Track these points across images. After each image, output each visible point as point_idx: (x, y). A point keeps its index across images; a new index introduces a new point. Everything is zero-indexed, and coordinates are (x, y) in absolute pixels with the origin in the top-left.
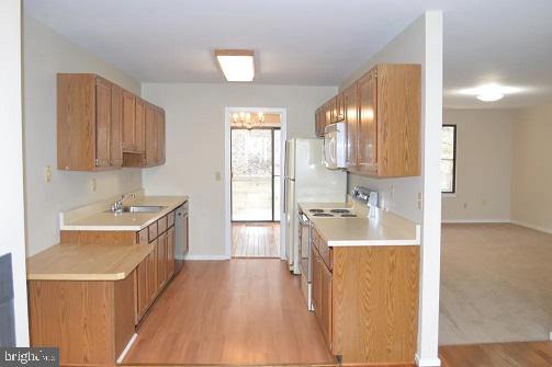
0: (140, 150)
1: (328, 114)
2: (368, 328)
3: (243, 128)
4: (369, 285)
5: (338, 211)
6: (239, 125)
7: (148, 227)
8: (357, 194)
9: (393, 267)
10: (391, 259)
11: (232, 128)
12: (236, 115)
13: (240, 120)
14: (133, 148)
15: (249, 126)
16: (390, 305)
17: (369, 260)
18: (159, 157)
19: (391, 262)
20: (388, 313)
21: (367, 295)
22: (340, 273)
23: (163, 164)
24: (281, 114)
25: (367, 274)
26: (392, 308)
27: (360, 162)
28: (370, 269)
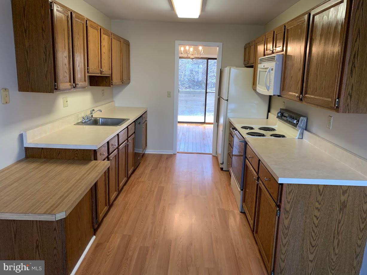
0: (106, 71)
3: (188, 58)
4: (316, 222)
5: (265, 129)
6: (186, 56)
7: (107, 142)
8: (282, 115)
9: (344, 205)
10: (343, 198)
11: (180, 58)
12: (182, 49)
13: (186, 52)
14: (99, 72)
15: (192, 57)
16: (336, 242)
17: (320, 198)
18: (125, 78)
19: (342, 201)
20: (334, 249)
21: (314, 232)
22: (288, 209)
23: (129, 83)
24: (218, 48)
25: (316, 211)
26: (338, 245)
27: (306, 93)
28: (319, 206)
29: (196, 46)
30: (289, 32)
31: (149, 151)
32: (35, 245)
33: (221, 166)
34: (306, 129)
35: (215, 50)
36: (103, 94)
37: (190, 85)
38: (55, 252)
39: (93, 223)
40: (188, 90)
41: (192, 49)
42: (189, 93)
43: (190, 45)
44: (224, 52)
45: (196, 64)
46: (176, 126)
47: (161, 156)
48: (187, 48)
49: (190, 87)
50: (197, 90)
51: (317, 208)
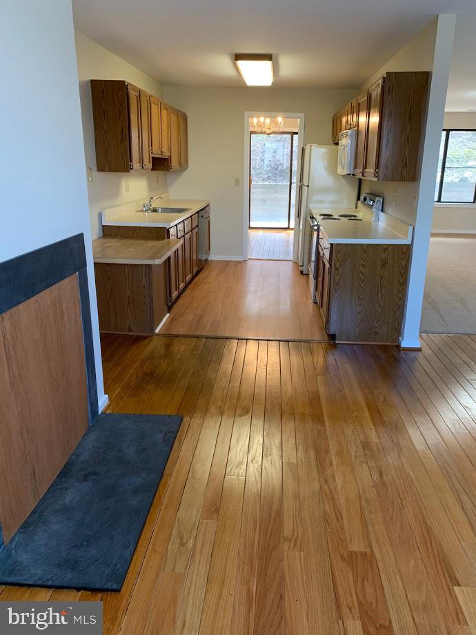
0: (166, 155)
1: (344, 119)
2: (359, 313)
3: (262, 133)
4: (362, 277)
5: (345, 216)
6: (259, 129)
7: (176, 225)
8: (365, 199)
9: (384, 263)
10: (384, 256)
11: (252, 133)
12: (255, 120)
13: (259, 125)
14: (160, 153)
15: (268, 132)
16: (380, 295)
17: (364, 256)
18: (183, 161)
19: (384, 258)
20: (378, 301)
21: (360, 286)
22: (338, 267)
23: (186, 168)
24: (299, 120)
25: (361, 268)
26: (382, 297)
27: (366, 168)
28: (364, 264)
29: (273, 118)
30: (361, 106)
31: (213, 257)
32: (127, 301)
33: (301, 269)
34: (382, 211)
35: (296, 123)
36: (158, 181)
37: (270, 174)
38: (144, 307)
39: (167, 300)
40: (267, 183)
41: (268, 121)
42: (269, 187)
43: (265, 117)
44: (306, 125)
45: (279, 141)
46: (247, 233)
47: (228, 263)
48: (262, 119)
49: (269, 178)
50: (280, 183)
51: (362, 265)
